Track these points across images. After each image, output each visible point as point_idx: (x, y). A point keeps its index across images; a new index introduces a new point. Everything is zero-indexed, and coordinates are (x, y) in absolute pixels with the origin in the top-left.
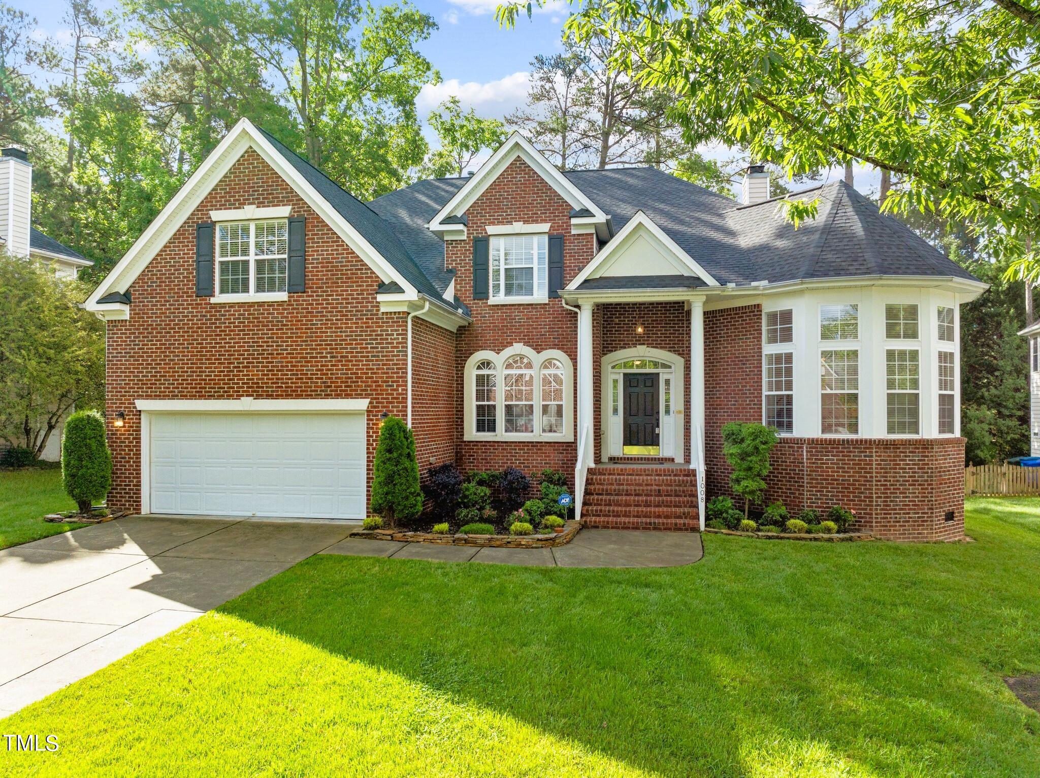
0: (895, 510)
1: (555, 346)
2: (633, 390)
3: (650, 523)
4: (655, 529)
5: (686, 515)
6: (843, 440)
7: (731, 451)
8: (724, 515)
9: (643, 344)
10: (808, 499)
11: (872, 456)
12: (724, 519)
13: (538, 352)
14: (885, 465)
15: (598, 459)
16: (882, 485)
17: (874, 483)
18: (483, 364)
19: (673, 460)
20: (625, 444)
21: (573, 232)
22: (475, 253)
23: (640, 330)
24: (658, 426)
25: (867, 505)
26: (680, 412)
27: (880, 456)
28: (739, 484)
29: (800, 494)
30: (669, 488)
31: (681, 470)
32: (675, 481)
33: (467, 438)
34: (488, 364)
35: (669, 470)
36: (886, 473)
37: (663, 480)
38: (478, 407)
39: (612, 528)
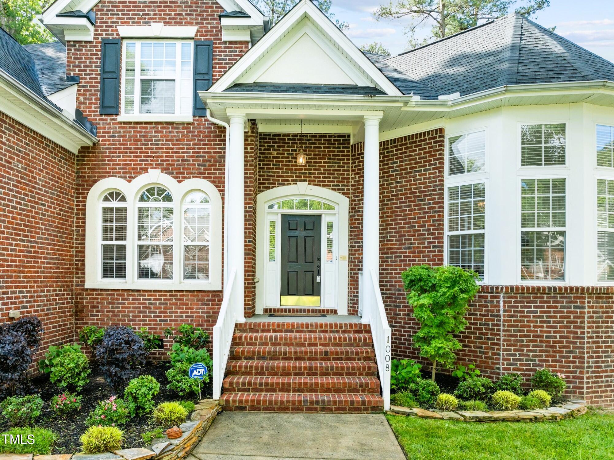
0: (606, 371)
1: (200, 175)
2: (292, 233)
3: (317, 402)
4: (323, 409)
5: (364, 388)
6: (550, 288)
7: (421, 302)
8: (412, 386)
9: (305, 181)
10: (504, 360)
11: (584, 308)
12: (412, 391)
13: (180, 182)
14: (597, 317)
15: (250, 311)
16: (594, 343)
17: (586, 340)
18: (111, 194)
19: (335, 312)
20: (282, 294)
21: (225, 38)
22: (104, 59)
23: (301, 160)
24: (319, 274)
25: (577, 367)
26: (344, 258)
27: (592, 307)
28: (429, 344)
29: (493, 354)
30: (338, 349)
31: (351, 325)
32: (345, 339)
33: (88, 285)
34: (118, 194)
35: (336, 325)
36: (598, 327)
37: (330, 338)
38: (105, 247)
39: (265, 409)
